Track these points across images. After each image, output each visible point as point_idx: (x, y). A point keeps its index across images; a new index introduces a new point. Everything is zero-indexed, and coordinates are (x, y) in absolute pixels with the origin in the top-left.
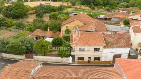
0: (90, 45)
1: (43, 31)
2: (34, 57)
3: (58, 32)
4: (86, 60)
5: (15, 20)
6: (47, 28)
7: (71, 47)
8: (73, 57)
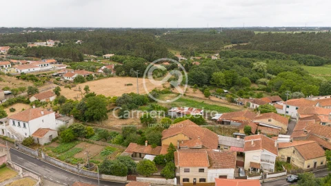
0: (195, 166)
1: (139, 146)
2: (137, 178)
3: (158, 147)
4: (191, 181)
5: (90, 124)
6: (144, 142)
7: (176, 168)
8: (178, 178)
